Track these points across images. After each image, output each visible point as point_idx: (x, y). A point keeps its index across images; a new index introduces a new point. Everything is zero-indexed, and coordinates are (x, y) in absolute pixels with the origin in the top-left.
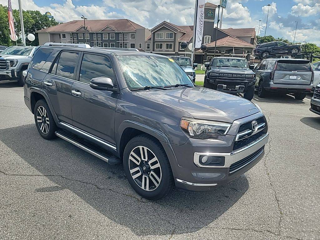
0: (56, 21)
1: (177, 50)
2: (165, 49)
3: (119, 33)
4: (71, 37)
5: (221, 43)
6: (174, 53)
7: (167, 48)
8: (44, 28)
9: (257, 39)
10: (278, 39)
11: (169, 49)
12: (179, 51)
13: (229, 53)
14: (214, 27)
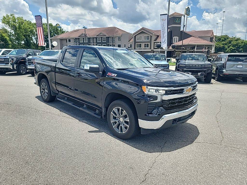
0: (64, 30)
1: (152, 48)
2: (144, 48)
3: (109, 37)
4: (75, 41)
5: (186, 42)
6: (150, 50)
7: (145, 47)
8: (55, 36)
9: (215, 38)
10: (232, 38)
11: (146, 48)
12: (154, 49)
13: (193, 49)
14: (181, 30)
